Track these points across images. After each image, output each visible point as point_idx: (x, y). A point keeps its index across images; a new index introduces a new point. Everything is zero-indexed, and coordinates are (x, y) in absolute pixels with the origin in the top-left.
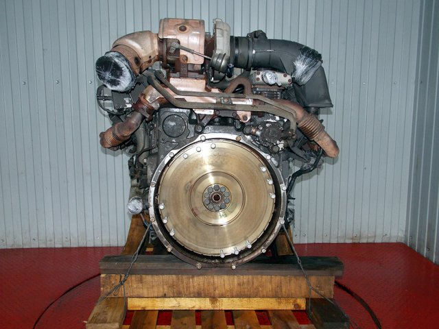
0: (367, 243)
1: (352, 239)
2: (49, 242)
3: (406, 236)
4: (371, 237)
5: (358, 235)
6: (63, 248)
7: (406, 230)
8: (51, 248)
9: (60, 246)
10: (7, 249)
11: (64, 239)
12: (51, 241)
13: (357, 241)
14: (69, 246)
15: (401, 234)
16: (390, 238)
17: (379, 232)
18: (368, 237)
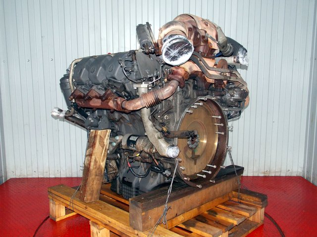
0: (275, 177)
1: (264, 173)
2: (45, 174)
3: (303, 171)
4: (278, 172)
5: (268, 171)
6: (56, 178)
7: (304, 167)
8: (47, 178)
9: (53, 176)
10: (16, 178)
11: (56, 171)
12: (46, 172)
13: (267, 175)
14: (59, 177)
15: (300, 170)
16: (292, 173)
17: (284, 169)
18: (275, 172)
